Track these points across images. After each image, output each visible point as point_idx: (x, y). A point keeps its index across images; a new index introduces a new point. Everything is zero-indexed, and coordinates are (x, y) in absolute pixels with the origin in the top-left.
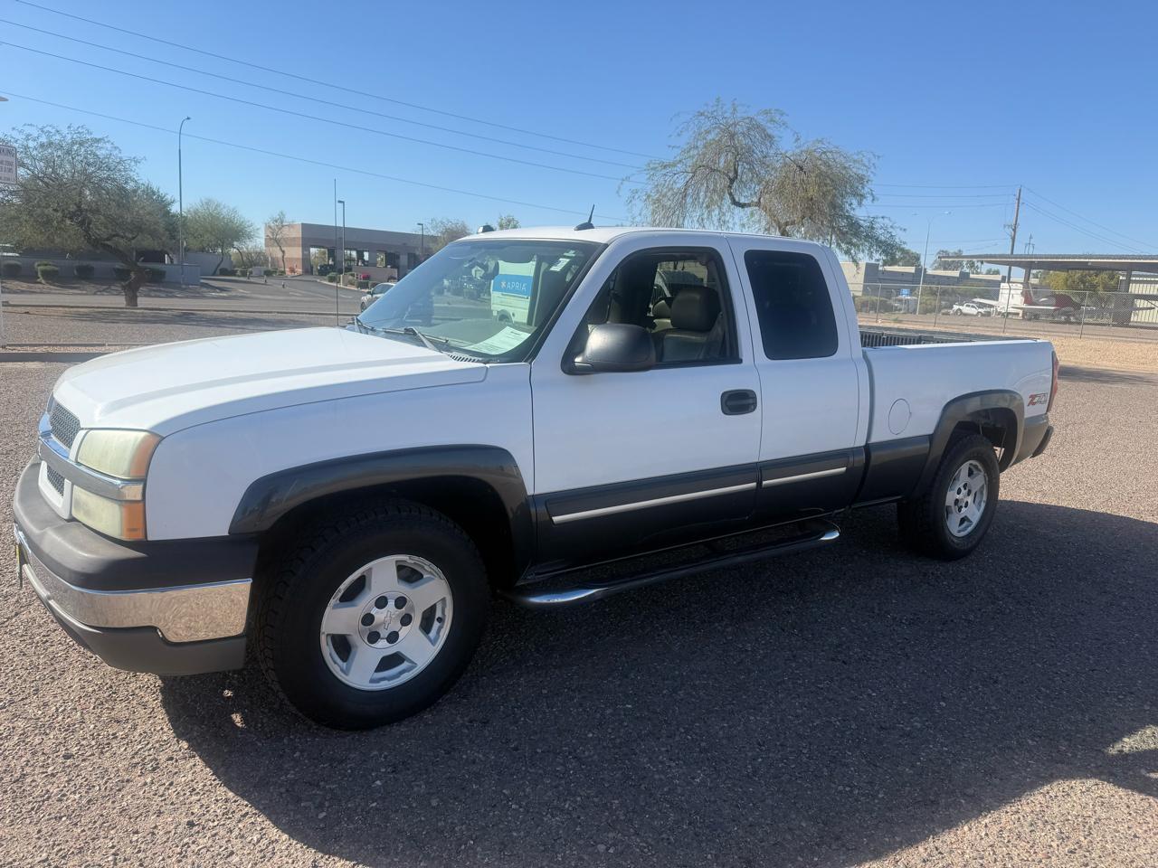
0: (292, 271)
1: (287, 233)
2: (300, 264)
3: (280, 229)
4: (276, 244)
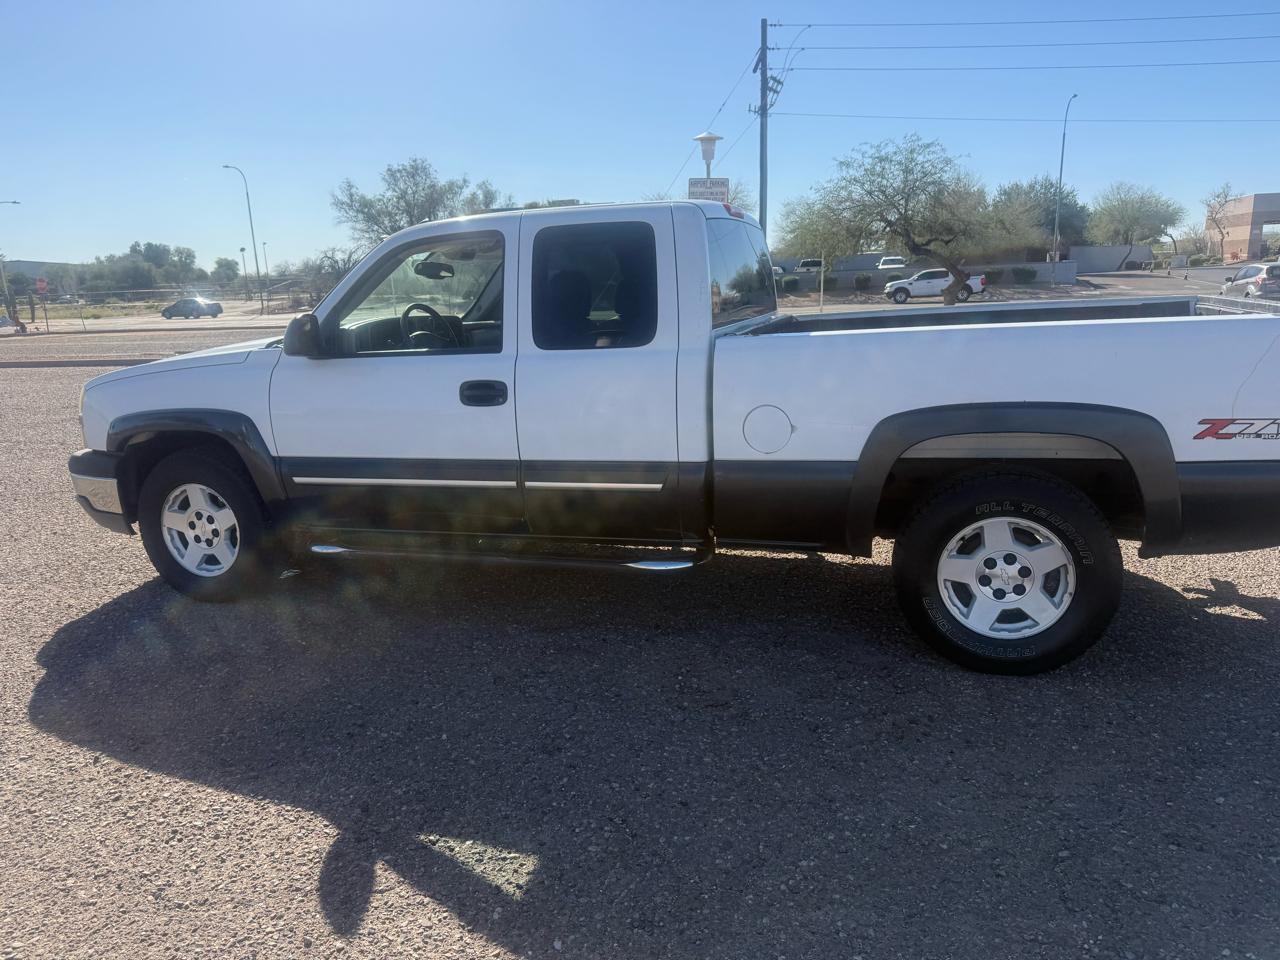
0: (1235, 256)
1: (1232, 210)
2: (1245, 247)
3: (1222, 206)
4: (1214, 225)
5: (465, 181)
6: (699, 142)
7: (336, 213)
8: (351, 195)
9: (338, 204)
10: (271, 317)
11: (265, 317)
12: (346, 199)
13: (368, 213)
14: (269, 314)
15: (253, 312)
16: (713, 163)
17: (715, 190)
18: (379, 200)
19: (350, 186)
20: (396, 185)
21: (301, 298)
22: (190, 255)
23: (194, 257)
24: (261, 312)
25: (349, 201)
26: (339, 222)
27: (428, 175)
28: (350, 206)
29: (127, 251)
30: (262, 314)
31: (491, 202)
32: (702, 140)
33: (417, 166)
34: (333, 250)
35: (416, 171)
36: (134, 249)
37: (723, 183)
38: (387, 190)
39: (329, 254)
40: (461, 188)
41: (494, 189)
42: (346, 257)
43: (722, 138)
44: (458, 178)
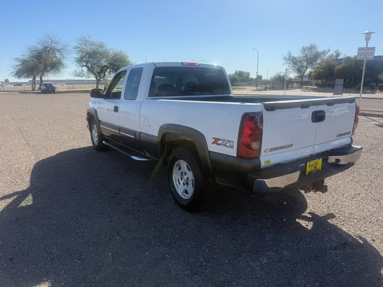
5: (329, 50)
6: (365, 34)
7: (284, 61)
8: (290, 56)
9: (285, 59)
10: (258, 92)
11: (256, 92)
12: (287, 57)
13: (294, 61)
14: (257, 91)
15: (254, 90)
16: (369, 42)
17: (369, 51)
18: (299, 57)
19: (290, 53)
20: (304, 53)
21: (267, 87)
22: (249, 74)
23: (250, 74)
24: (255, 90)
25: (289, 58)
26: (284, 64)
27: (315, 49)
28: (289, 60)
29: (234, 73)
30: (255, 91)
31: (338, 57)
32: (366, 33)
33: (312, 46)
34: (281, 72)
35: (312, 48)
36: (236, 72)
37: (373, 49)
38: (302, 54)
39: (279, 74)
40: (327, 52)
41: (340, 52)
42: (283, 75)
43: (375, 32)
44: (326, 49)
